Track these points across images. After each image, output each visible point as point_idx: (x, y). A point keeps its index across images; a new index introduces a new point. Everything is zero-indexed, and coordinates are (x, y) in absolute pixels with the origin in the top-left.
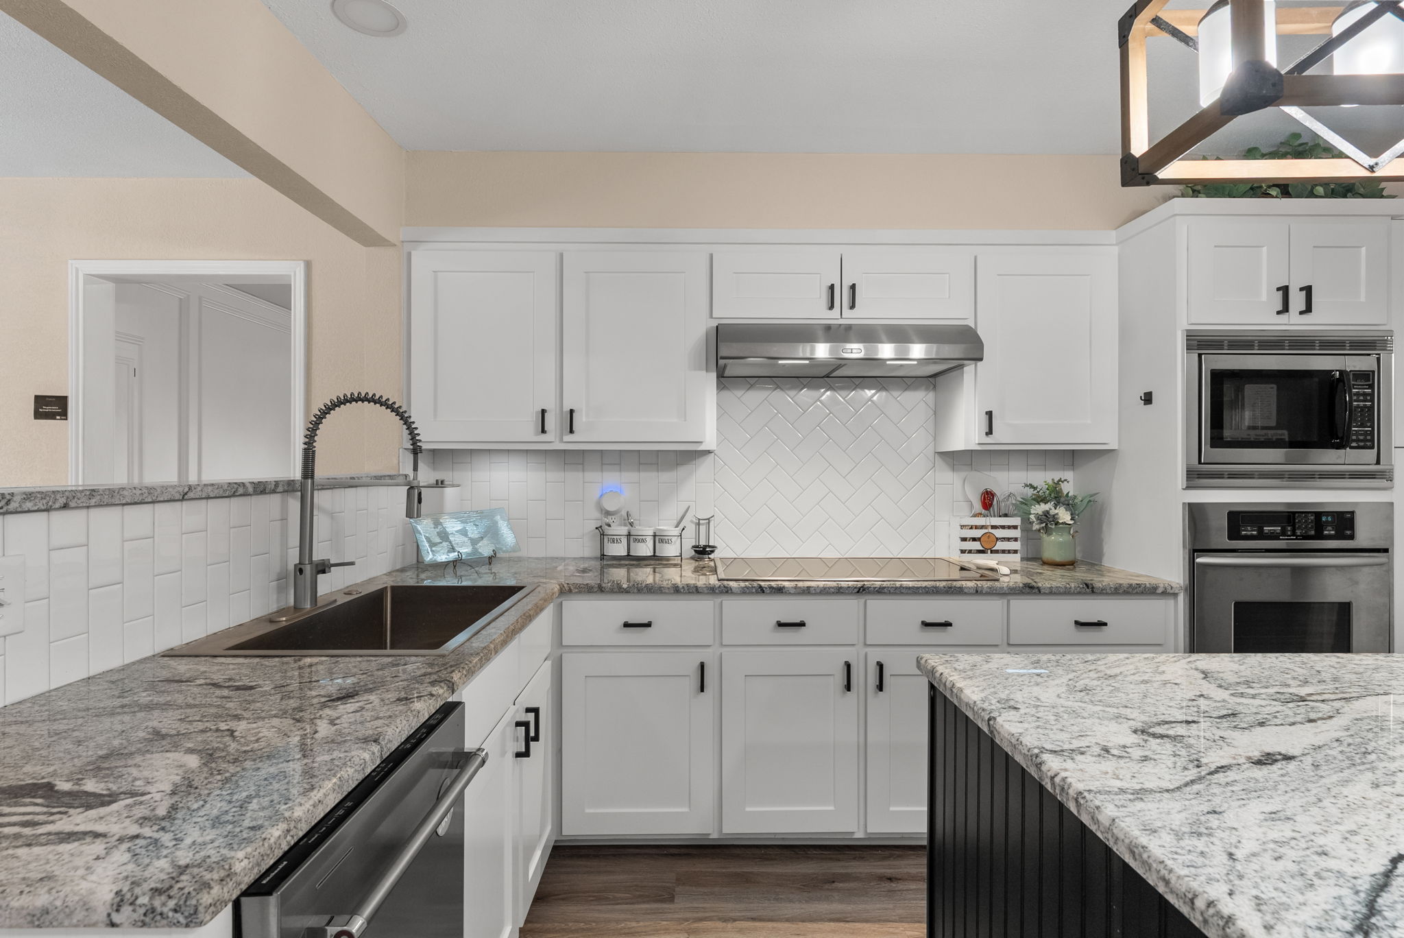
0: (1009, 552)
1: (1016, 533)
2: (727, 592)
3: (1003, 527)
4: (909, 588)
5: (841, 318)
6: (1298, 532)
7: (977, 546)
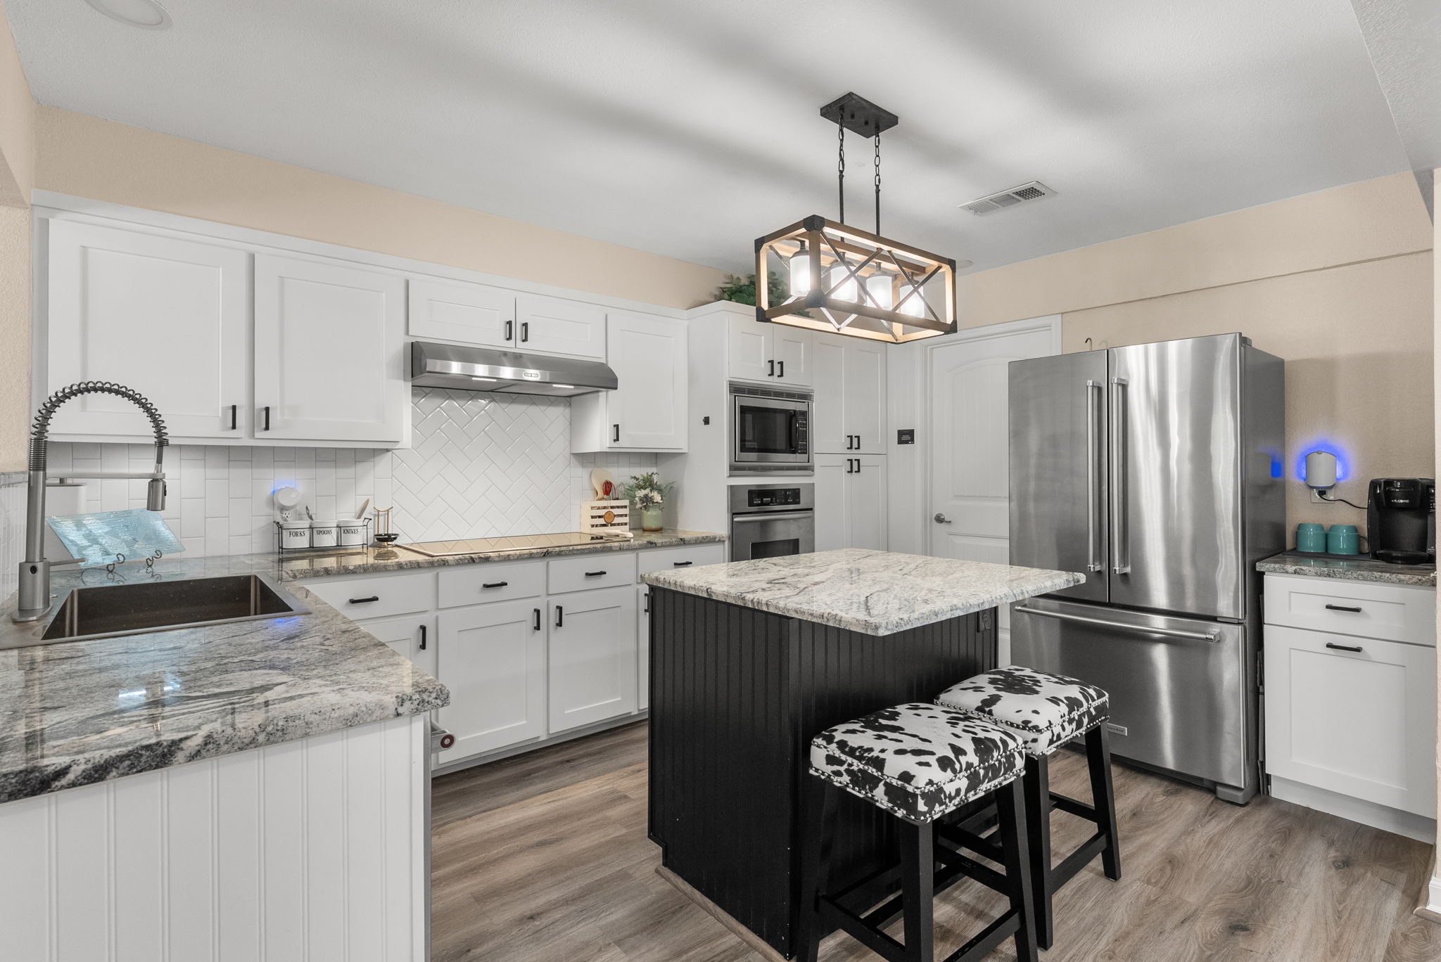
0: (622, 524)
1: (626, 511)
2: (444, 564)
3: (618, 507)
4: (578, 550)
5: (516, 347)
6: (778, 501)
7: (602, 521)
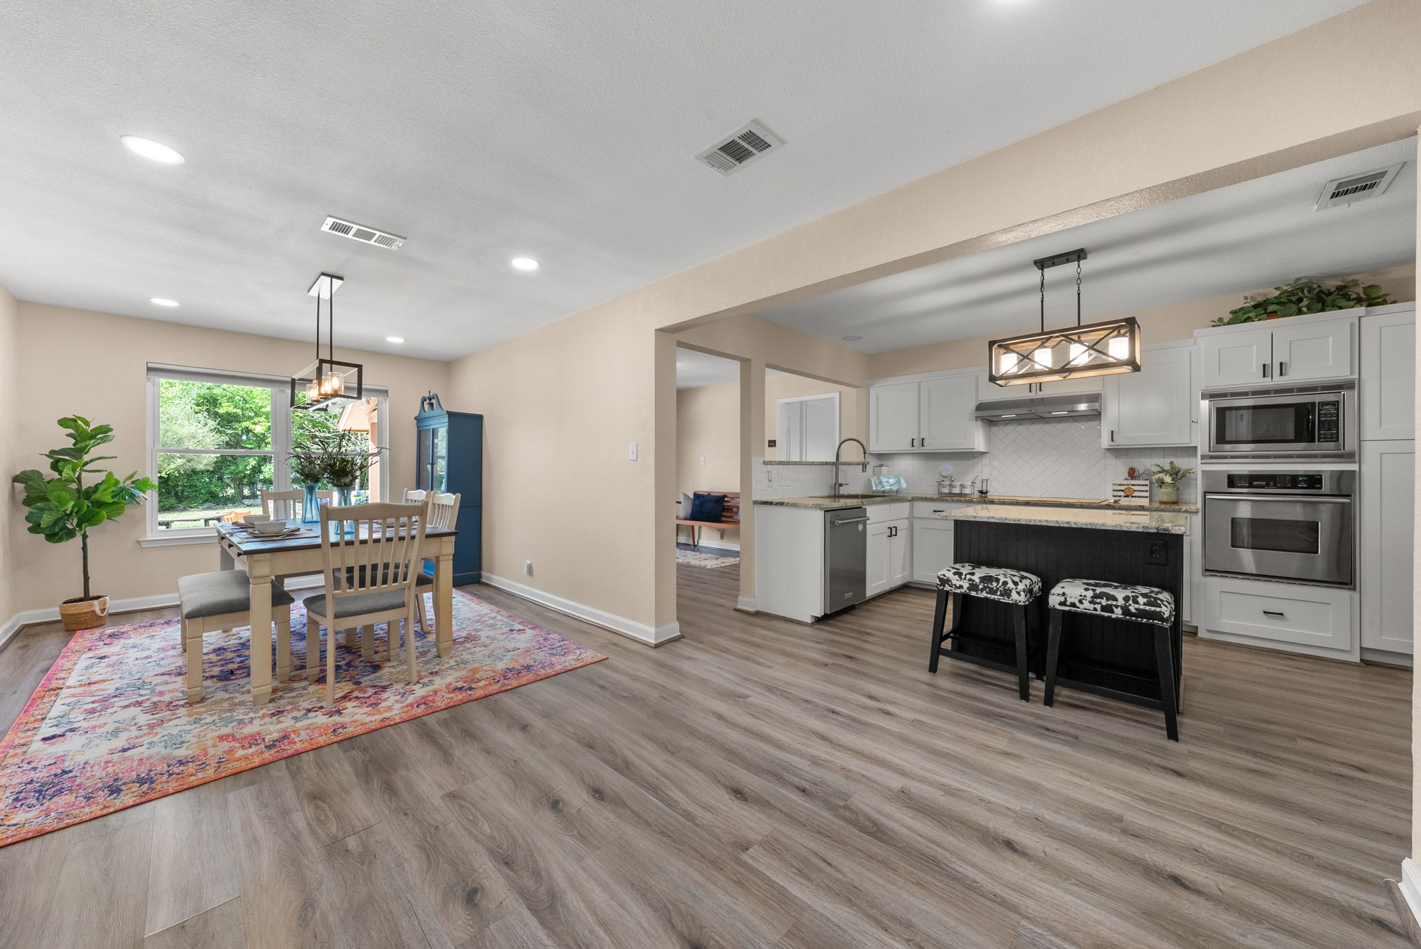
0: (1143, 497)
1: (1147, 488)
3: (1139, 485)
5: (1037, 395)
6: (1279, 485)
7: (1122, 494)
